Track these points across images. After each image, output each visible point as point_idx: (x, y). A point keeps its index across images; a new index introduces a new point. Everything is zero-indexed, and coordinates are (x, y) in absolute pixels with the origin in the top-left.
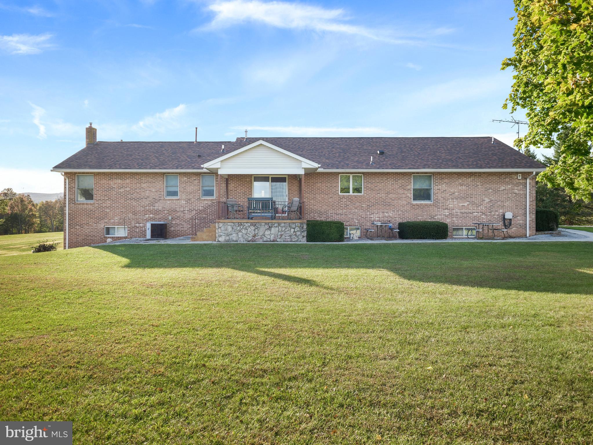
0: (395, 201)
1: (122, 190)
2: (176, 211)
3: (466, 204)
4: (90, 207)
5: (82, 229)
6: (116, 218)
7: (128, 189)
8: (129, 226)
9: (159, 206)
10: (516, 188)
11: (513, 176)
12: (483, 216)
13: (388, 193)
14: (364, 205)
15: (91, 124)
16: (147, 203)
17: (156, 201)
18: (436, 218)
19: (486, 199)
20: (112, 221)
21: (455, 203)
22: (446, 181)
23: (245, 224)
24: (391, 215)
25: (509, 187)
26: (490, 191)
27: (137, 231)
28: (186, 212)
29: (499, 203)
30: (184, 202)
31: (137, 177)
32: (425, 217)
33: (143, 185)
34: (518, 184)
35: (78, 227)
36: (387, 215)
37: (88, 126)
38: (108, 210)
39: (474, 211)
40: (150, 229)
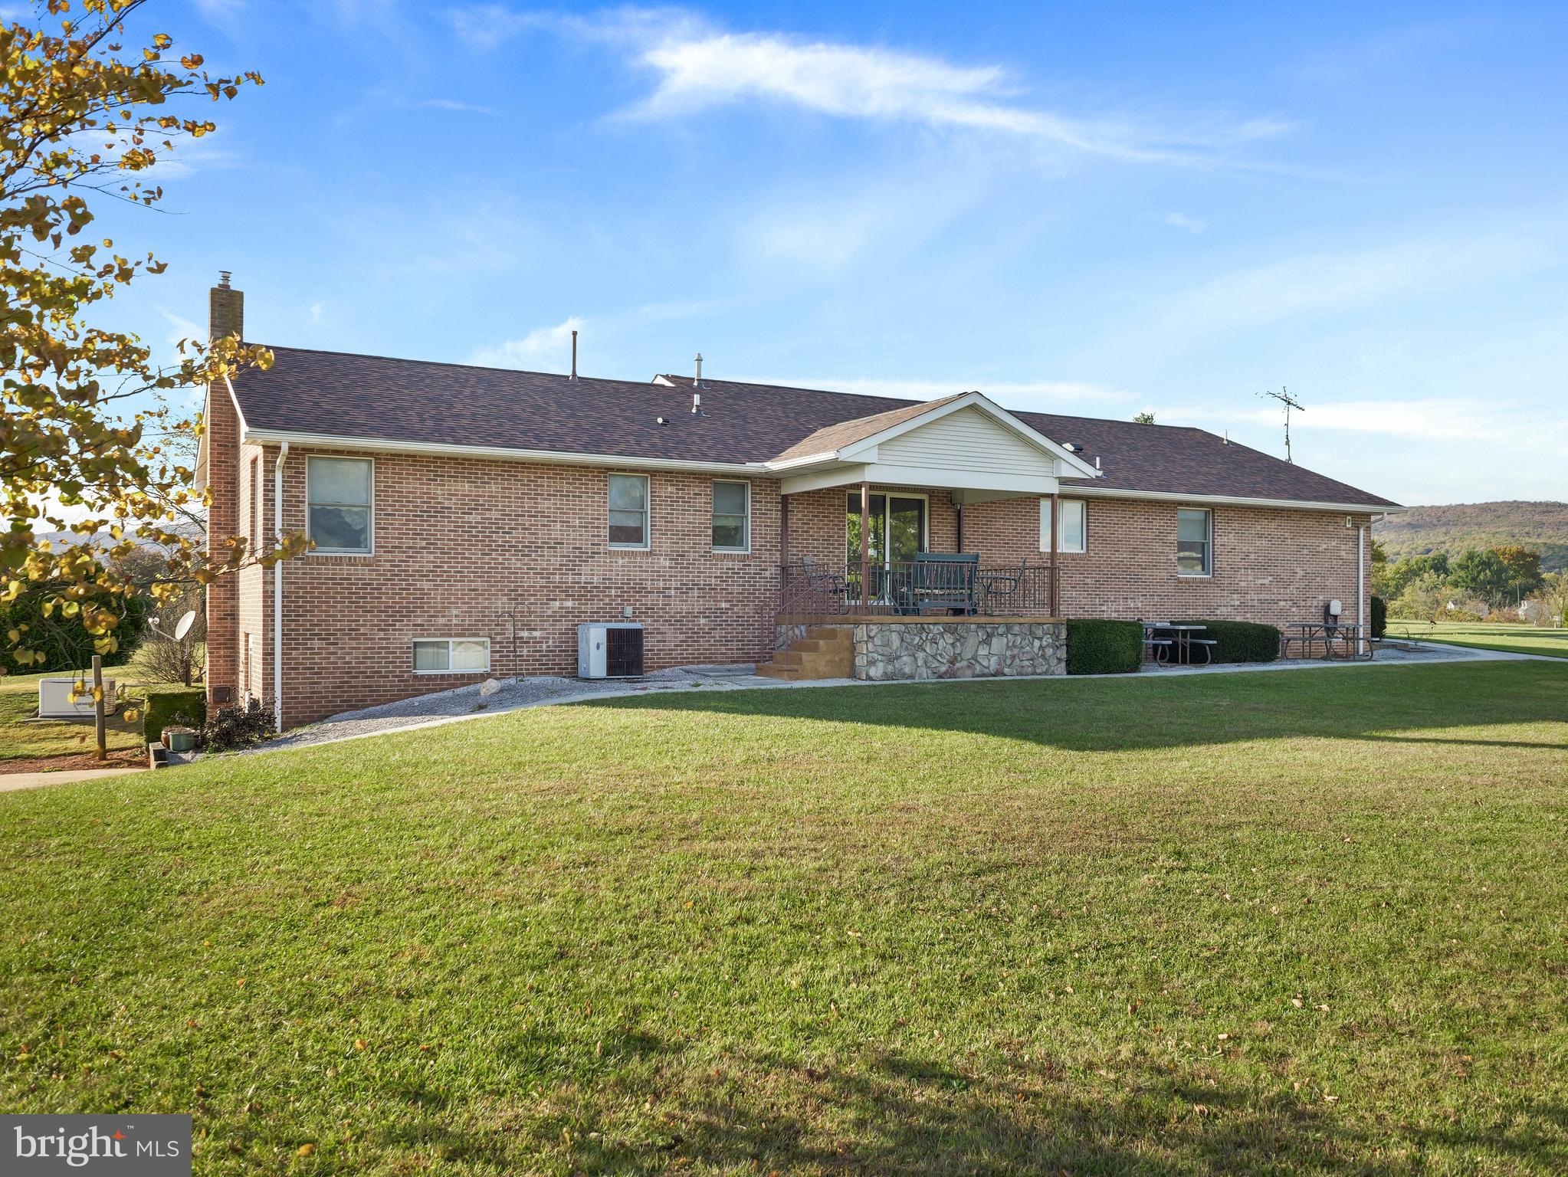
0: (1148, 572)
1: (474, 518)
2: (642, 590)
3: (1266, 582)
4: (363, 572)
5: (332, 648)
6: (455, 612)
7: (494, 515)
8: (499, 638)
9: (591, 573)
10: (1343, 547)
11: (1339, 520)
12: (1294, 609)
13: (1135, 551)
14: (1088, 581)
15: (226, 278)
16: (556, 561)
17: (582, 556)
18: (1218, 612)
19: (1298, 570)
20: (441, 621)
21: (1250, 578)
22: (1235, 525)
23: (931, 627)
24: (1140, 605)
25: (1334, 544)
26: (1305, 552)
27: (525, 653)
28: (673, 592)
29: (1318, 579)
30: (668, 564)
31: (524, 476)
32: (1200, 610)
33: (544, 505)
34: (1345, 539)
35: (317, 644)
36: (1132, 605)
37: (216, 282)
38: (426, 585)
39: (1279, 597)
40: (604, 648)
